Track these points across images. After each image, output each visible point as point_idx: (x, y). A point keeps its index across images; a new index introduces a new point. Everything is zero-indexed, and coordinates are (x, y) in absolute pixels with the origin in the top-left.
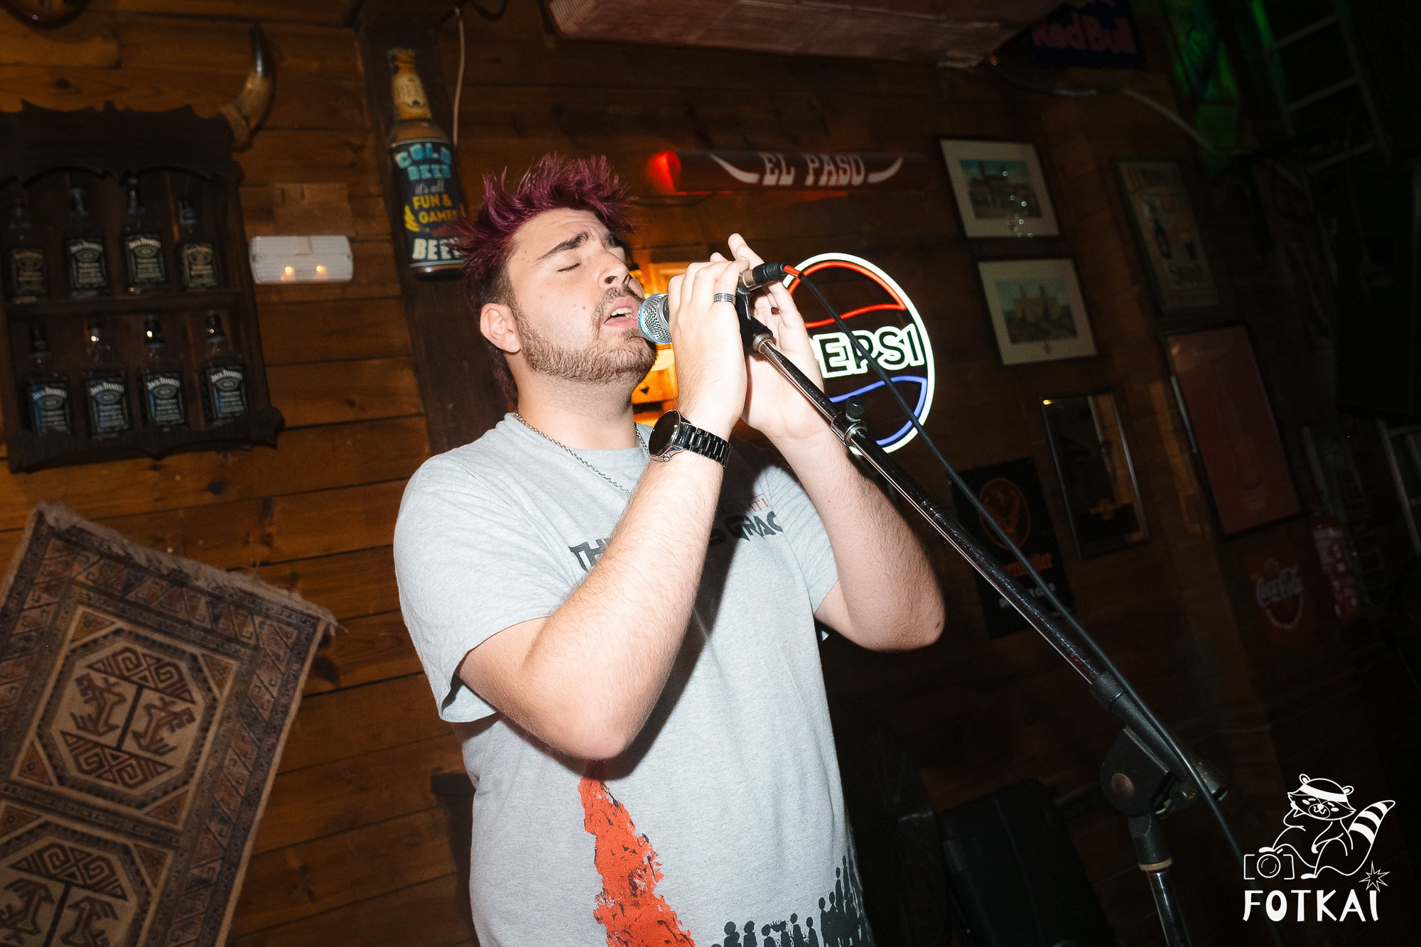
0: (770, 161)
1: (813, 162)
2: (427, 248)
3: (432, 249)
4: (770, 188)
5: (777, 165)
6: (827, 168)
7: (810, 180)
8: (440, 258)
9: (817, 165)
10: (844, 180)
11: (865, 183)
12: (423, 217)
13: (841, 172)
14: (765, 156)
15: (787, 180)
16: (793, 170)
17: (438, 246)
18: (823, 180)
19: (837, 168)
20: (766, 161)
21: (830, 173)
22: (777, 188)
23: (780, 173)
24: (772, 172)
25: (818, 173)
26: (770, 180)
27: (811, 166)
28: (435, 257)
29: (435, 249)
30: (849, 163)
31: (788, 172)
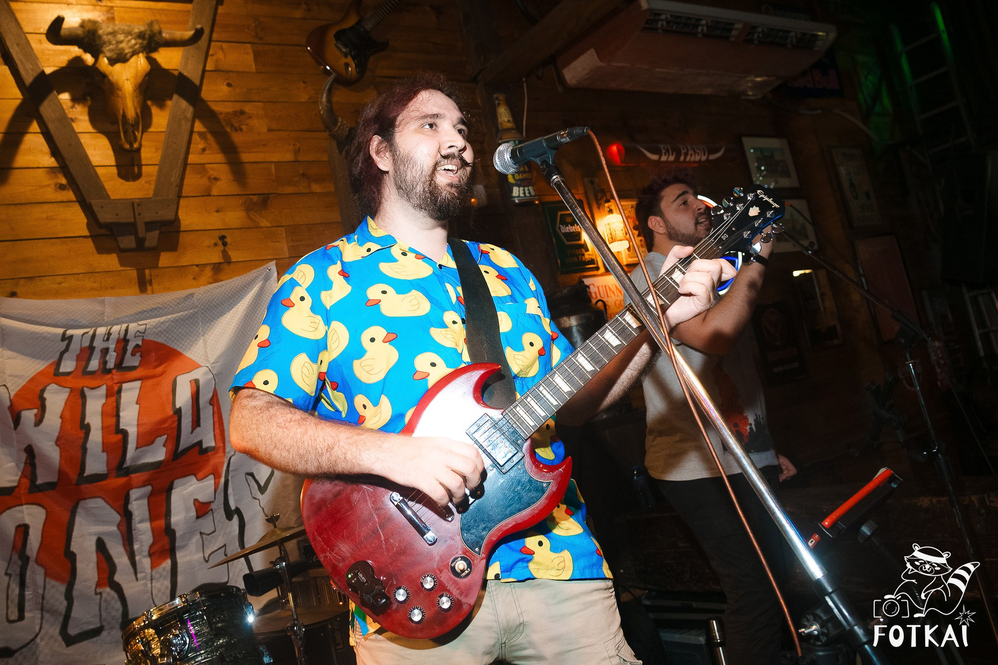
0: (664, 149)
1: (683, 149)
2: (519, 191)
3: (522, 192)
4: (664, 162)
5: (667, 151)
6: (690, 153)
7: (682, 158)
8: (525, 196)
9: (685, 151)
10: (697, 158)
11: (707, 160)
12: (517, 176)
13: (696, 154)
14: (661, 146)
15: (672, 158)
16: (674, 153)
17: (524, 190)
18: (688, 158)
19: (695, 152)
20: (662, 149)
21: (691, 155)
22: (667, 162)
23: (669, 155)
24: (665, 154)
25: (686, 154)
26: (664, 158)
27: (683, 152)
28: (523, 195)
29: (523, 192)
30: (700, 150)
31: (672, 154)
